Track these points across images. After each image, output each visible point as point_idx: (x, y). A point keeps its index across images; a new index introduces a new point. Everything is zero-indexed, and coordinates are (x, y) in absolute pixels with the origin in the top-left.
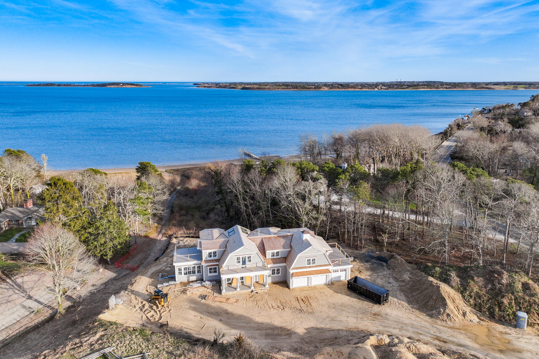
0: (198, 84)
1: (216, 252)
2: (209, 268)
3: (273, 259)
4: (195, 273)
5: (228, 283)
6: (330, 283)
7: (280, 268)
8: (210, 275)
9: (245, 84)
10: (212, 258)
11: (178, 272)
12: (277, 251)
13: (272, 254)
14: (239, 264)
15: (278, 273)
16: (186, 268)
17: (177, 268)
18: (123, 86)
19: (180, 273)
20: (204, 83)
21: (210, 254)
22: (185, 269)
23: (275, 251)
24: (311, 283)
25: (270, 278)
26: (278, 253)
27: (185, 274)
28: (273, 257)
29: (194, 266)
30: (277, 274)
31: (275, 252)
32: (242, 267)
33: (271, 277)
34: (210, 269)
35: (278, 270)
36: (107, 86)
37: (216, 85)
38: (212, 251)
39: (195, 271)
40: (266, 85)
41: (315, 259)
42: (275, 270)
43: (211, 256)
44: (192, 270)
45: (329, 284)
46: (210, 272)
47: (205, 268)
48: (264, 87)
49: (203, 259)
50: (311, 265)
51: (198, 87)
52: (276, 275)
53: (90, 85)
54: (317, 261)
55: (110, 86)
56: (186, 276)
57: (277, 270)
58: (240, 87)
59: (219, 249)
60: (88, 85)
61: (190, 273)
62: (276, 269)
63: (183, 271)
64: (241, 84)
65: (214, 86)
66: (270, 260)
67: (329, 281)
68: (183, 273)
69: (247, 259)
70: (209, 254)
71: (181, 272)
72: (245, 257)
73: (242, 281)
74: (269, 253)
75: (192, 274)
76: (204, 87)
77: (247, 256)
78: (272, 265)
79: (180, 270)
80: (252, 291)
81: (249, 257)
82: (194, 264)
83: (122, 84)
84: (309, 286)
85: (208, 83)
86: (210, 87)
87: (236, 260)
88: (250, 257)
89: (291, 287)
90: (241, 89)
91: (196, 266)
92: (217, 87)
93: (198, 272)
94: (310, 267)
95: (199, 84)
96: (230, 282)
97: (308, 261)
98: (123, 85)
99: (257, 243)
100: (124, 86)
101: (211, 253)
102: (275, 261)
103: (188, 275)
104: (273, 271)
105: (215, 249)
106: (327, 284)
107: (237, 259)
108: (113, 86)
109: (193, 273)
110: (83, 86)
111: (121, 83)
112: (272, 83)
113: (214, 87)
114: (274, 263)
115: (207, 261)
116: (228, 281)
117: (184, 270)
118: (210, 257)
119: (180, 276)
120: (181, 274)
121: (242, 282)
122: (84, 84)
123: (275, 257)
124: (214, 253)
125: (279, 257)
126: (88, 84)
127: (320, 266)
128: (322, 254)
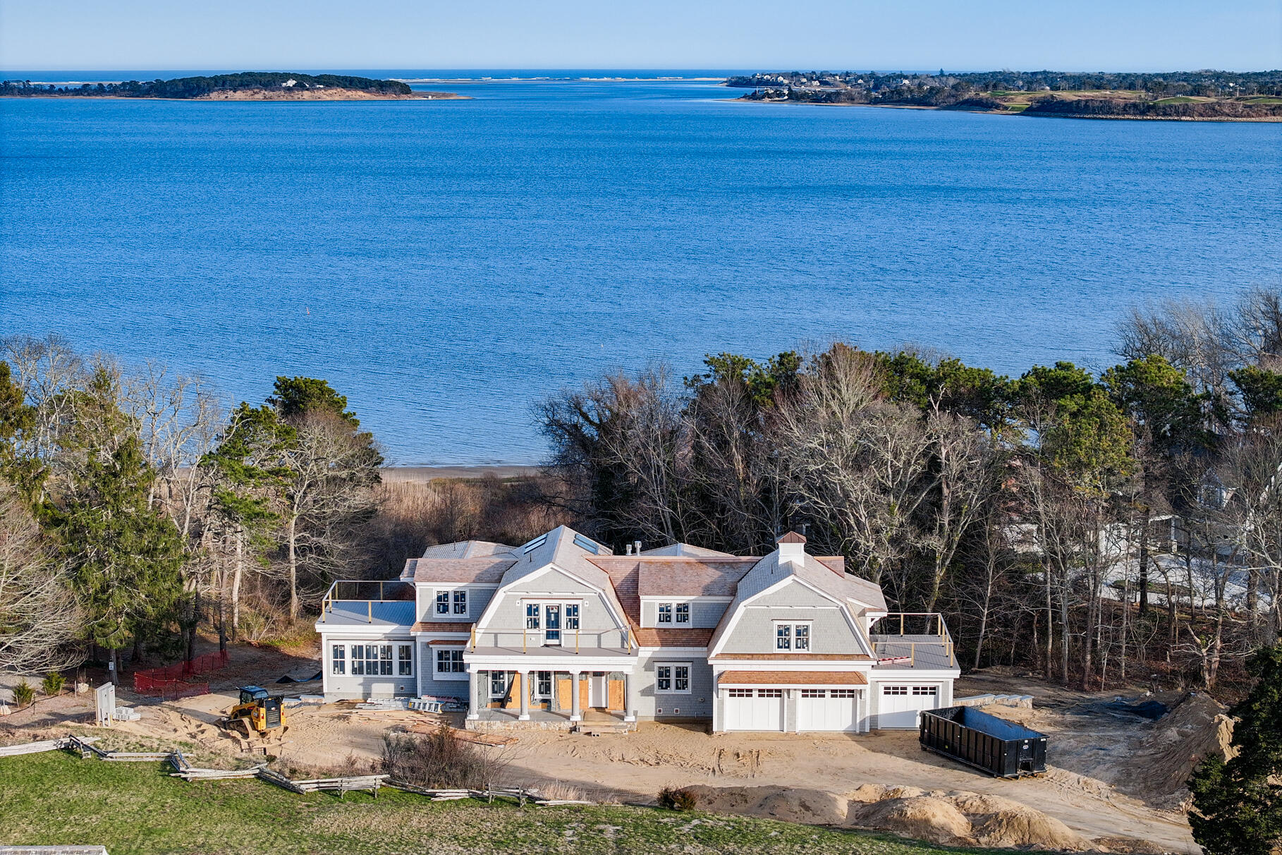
0: (761, 82)
1: (463, 595)
2: (436, 649)
3: (665, 630)
4: (390, 672)
5: (494, 700)
6: (867, 730)
7: (689, 665)
8: (438, 676)
9: (1052, 79)
10: (451, 615)
11: (332, 660)
12: (682, 599)
13: (661, 610)
14: (535, 631)
15: (682, 685)
16: (361, 647)
17: (328, 645)
18: (297, 95)
19: (340, 666)
20: (795, 75)
21: (442, 598)
22: (357, 651)
23: (674, 601)
24: (793, 721)
25: (651, 701)
26: (682, 609)
27: (354, 671)
28: (665, 625)
29: (386, 643)
30: (677, 688)
31: (674, 606)
32: (547, 646)
33: (653, 699)
34: (440, 655)
35: (681, 673)
36: (210, 91)
37: (876, 88)
38: (450, 587)
39: (390, 664)
40: (1197, 91)
41: (806, 629)
42: (668, 671)
43: (446, 609)
44: (379, 659)
45: (862, 734)
46: (441, 668)
47: (423, 649)
48: (1178, 101)
49: (419, 619)
50: (793, 650)
51: (754, 97)
52: (672, 690)
53: (114, 90)
54: (814, 636)
55: (223, 90)
56: (360, 679)
57: (678, 674)
58: (1021, 99)
59: (474, 582)
60: (101, 90)
61: (372, 668)
62: (673, 667)
63: (348, 659)
64: (1032, 80)
65: (855, 91)
66: (654, 631)
67: (863, 722)
68: (348, 667)
69: (564, 618)
70: (439, 599)
71: (343, 664)
72: (559, 607)
73: (546, 697)
74: (650, 605)
75: (379, 676)
76: (794, 97)
77: (564, 605)
78: (657, 649)
79: (338, 652)
80: (574, 729)
81: (572, 610)
82: (389, 638)
83: (291, 83)
84: (785, 731)
85: (821, 78)
86: (830, 98)
87: (525, 617)
88: (576, 609)
89: (715, 729)
90: (1029, 112)
91: (396, 647)
92: (875, 102)
93: (402, 670)
94: (786, 657)
95: (767, 83)
96: (500, 696)
97: (780, 633)
98: (300, 86)
99: (618, 576)
100: (306, 95)
101: (446, 595)
102: (667, 638)
103: (365, 675)
104: (660, 674)
105: (461, 581)
106: (858, 732)
107: (529, 613)
108: (239, 95)
109: (383, 672)
110: (77, 92)
111: (286, 76)
112: (1247, 77)
113: (851, 99)
114: (664, 643)
115: (429, 625)
116: (494, 692)
117: (354, 655)
118: (444, 612)
119: (337, 676)
120: (342, 669)
121: (544, 701)
122: (78, 84)
123: (673, 624)
124: (456, 599)
125: (688, 625)
126: (106, 83)
127: (827, 657)
128: (834, 612)
